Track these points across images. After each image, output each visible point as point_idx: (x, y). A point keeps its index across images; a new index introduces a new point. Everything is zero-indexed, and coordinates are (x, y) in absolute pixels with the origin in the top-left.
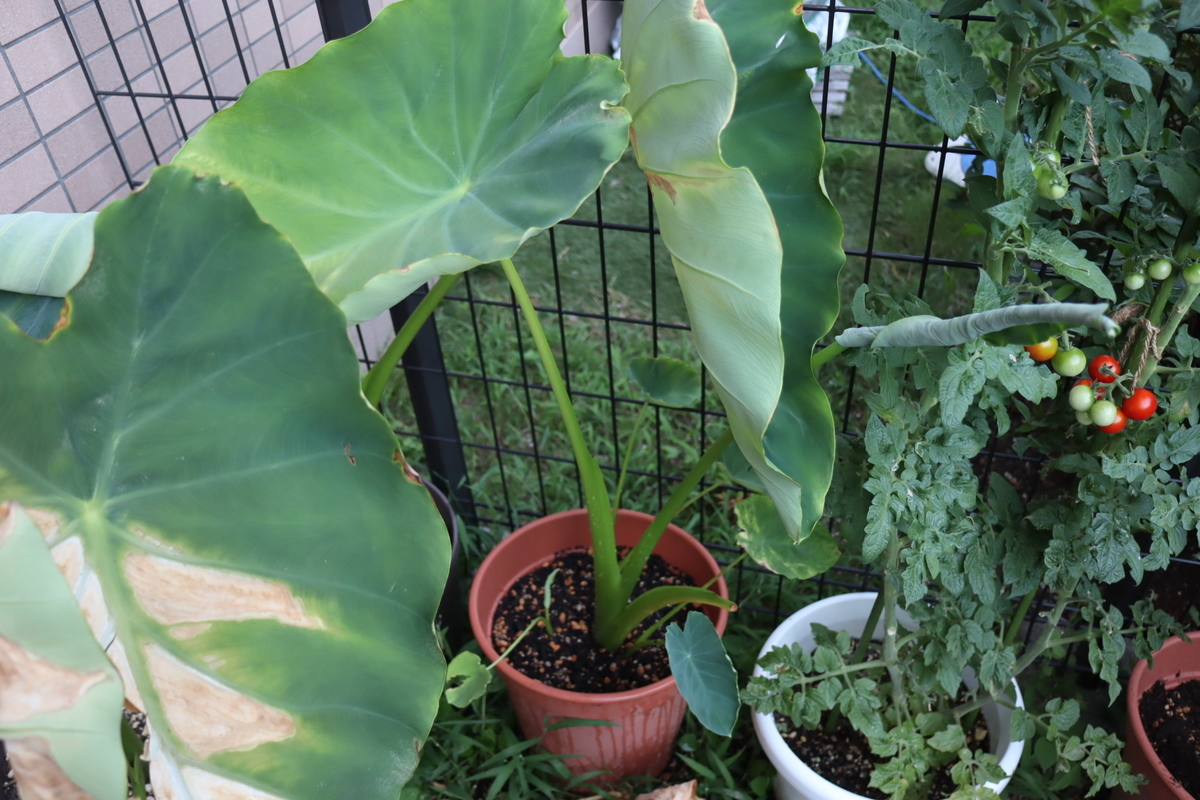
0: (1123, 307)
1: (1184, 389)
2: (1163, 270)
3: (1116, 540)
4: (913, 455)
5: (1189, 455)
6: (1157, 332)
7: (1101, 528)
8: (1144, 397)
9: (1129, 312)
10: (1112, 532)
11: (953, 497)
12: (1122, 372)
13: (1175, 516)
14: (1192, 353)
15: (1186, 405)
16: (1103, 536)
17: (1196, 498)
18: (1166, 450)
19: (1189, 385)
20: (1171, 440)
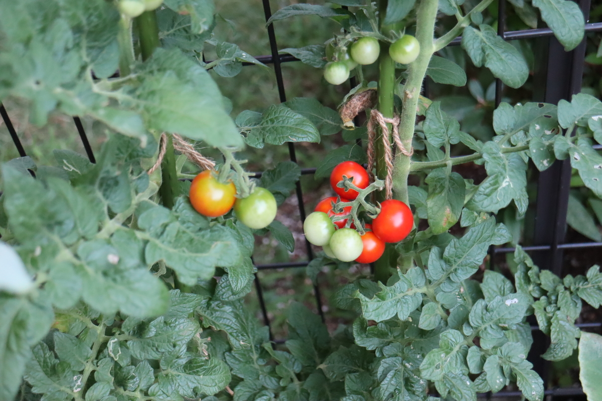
0: (350, 97)
1: (441, 192)
2: (368, 51)
3: (408, 390)
4: (108, 359)
5: (473, 267)
6: (396, 124)
7: (389, 376)
8: (394, 213)
9: (359, 103)
10: (402, 380)
11: (192, 386)
12: (369, 181)
13: (460, 356)
14: (447, 139)
15: (448, 210)
16: (391, 390)
17: (483, 327)
18: (444, 266)
19: (447, 184)
20: (446, 254)
